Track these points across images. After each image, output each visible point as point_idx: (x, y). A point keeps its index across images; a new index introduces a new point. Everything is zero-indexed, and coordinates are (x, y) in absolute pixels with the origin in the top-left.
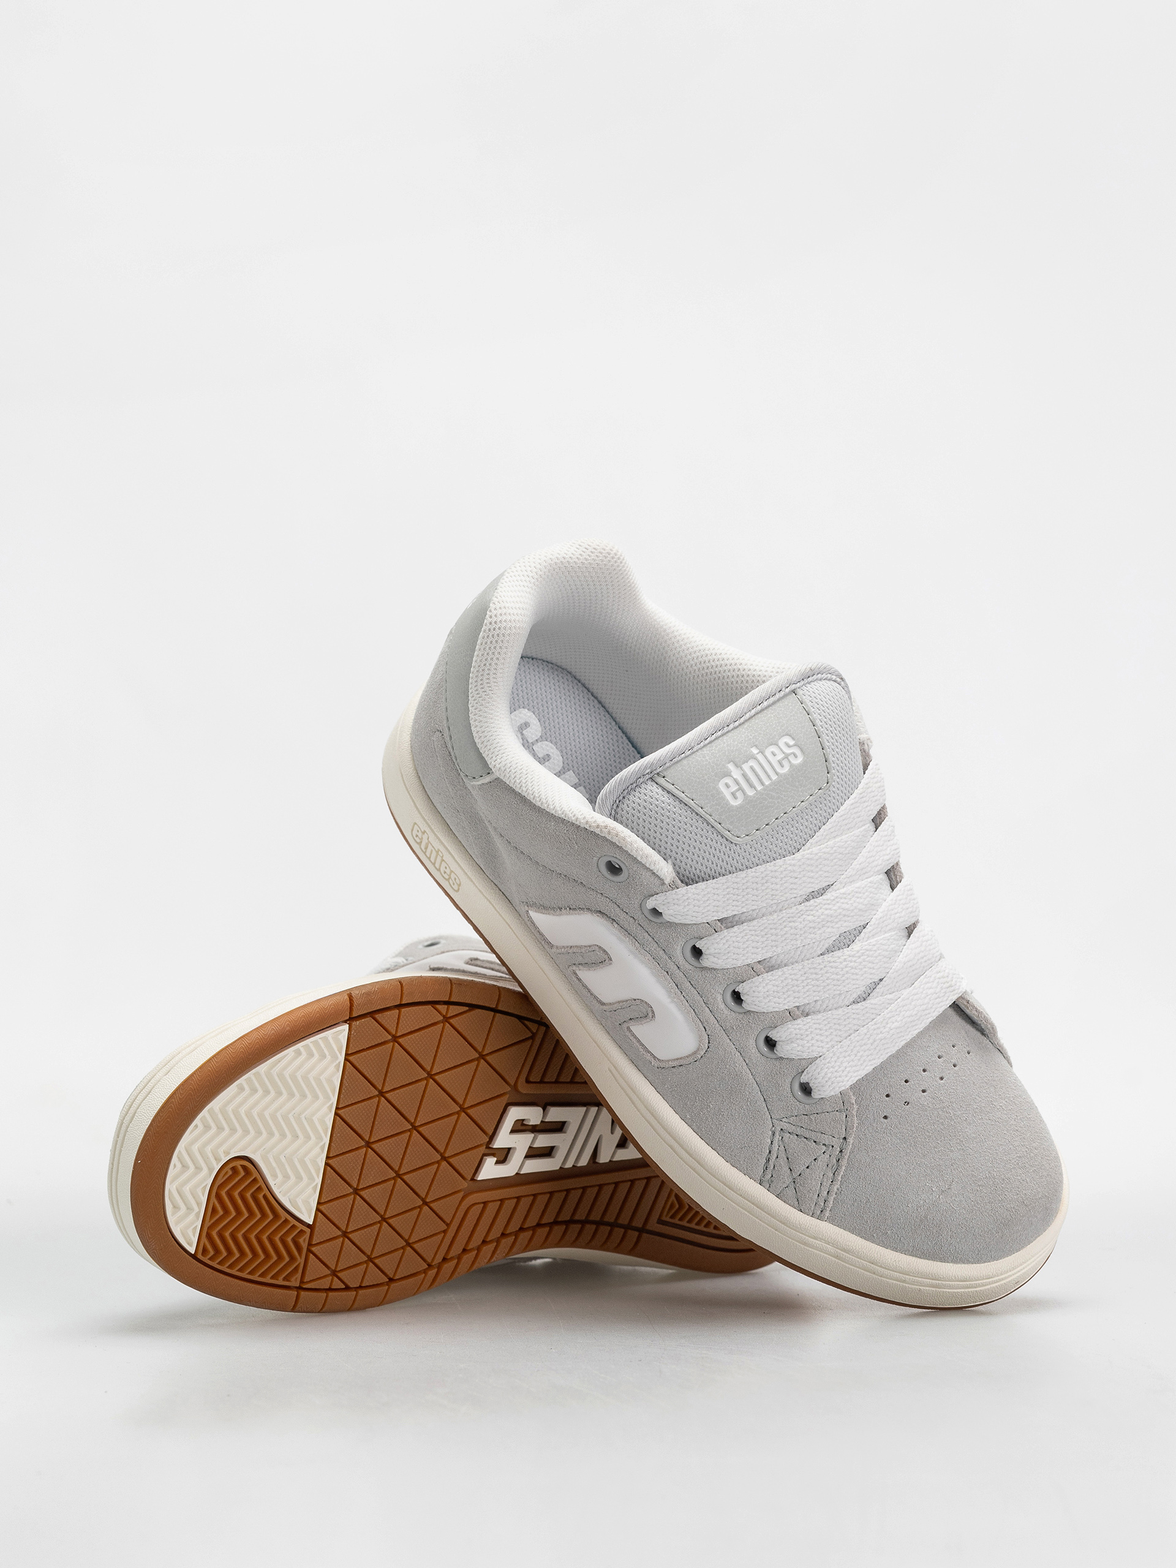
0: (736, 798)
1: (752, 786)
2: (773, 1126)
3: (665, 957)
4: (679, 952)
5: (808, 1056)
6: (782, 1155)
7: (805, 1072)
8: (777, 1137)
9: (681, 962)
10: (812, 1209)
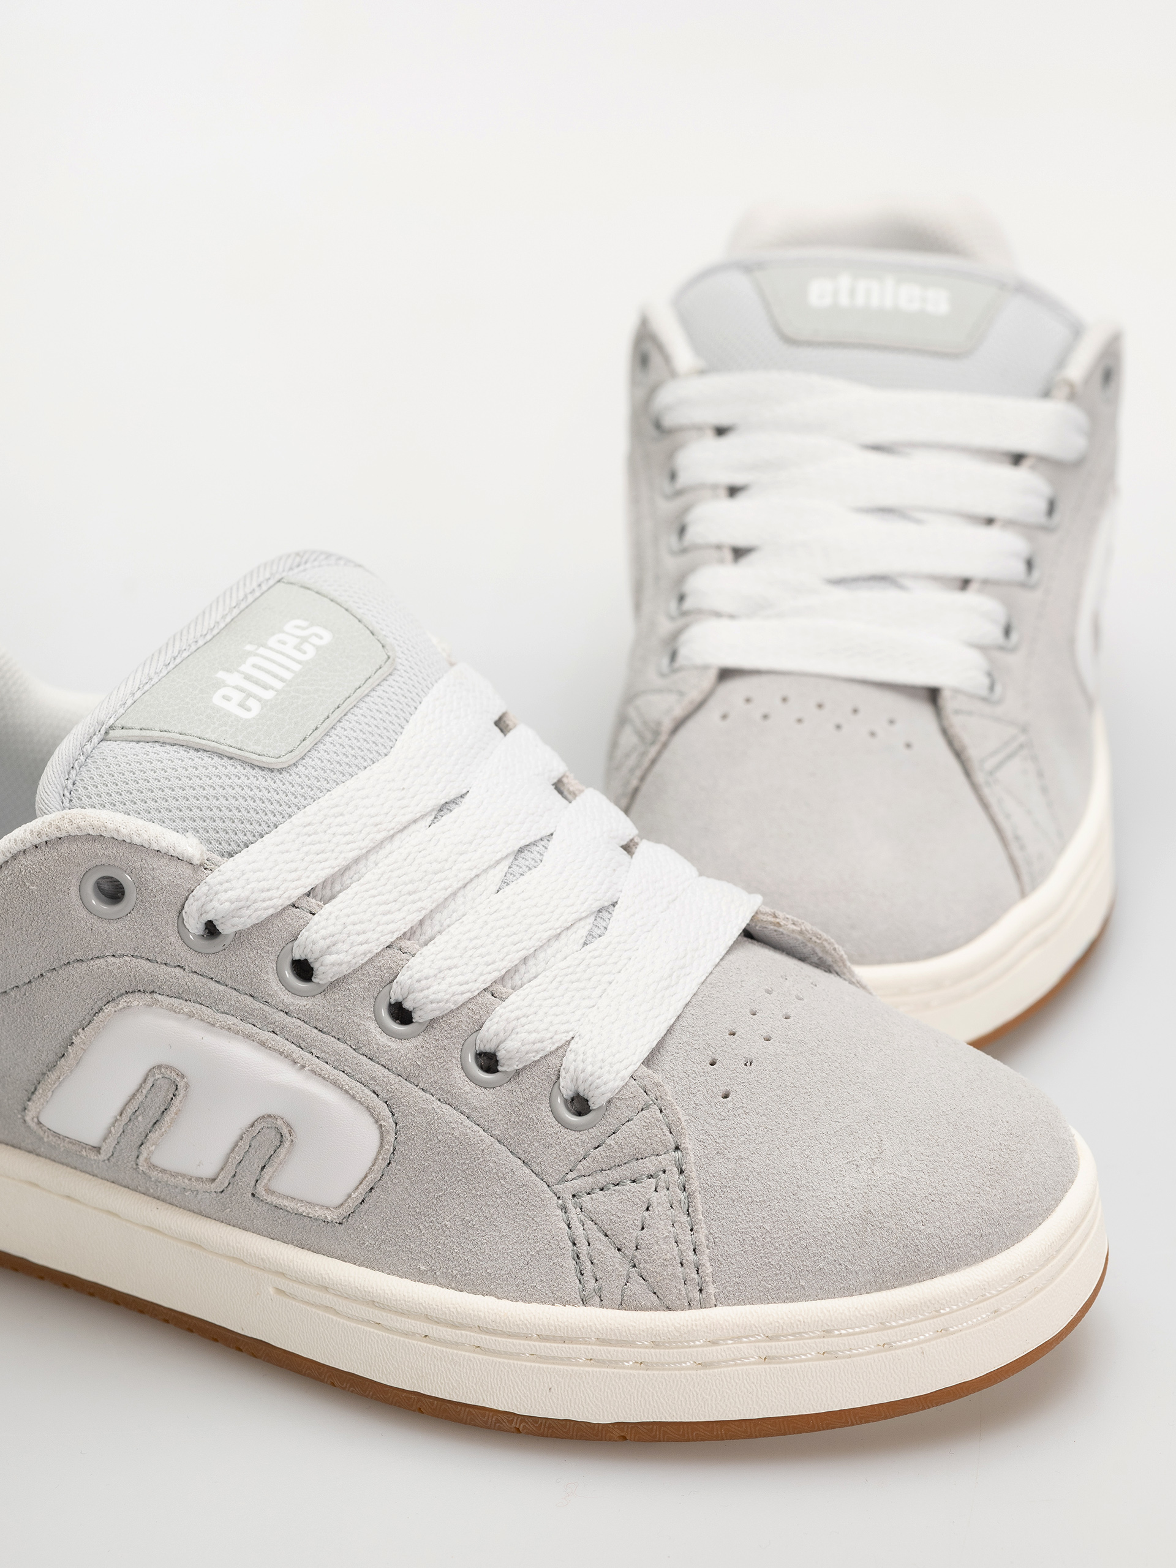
0: (249, 710)
1: (266, 687)
2: (559, 1198)
3: (257, 1005)
4: (275, 986)
5: (553, 1044)
6: (596, 1234)
7: (563, 1073)
8: (573, 1212)
9: (287, 998)
10: (684, 1292)
